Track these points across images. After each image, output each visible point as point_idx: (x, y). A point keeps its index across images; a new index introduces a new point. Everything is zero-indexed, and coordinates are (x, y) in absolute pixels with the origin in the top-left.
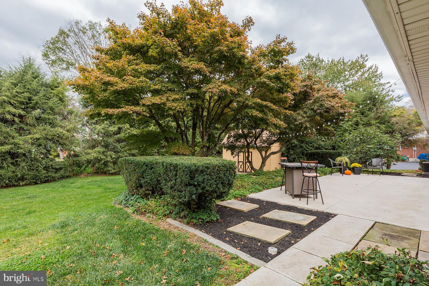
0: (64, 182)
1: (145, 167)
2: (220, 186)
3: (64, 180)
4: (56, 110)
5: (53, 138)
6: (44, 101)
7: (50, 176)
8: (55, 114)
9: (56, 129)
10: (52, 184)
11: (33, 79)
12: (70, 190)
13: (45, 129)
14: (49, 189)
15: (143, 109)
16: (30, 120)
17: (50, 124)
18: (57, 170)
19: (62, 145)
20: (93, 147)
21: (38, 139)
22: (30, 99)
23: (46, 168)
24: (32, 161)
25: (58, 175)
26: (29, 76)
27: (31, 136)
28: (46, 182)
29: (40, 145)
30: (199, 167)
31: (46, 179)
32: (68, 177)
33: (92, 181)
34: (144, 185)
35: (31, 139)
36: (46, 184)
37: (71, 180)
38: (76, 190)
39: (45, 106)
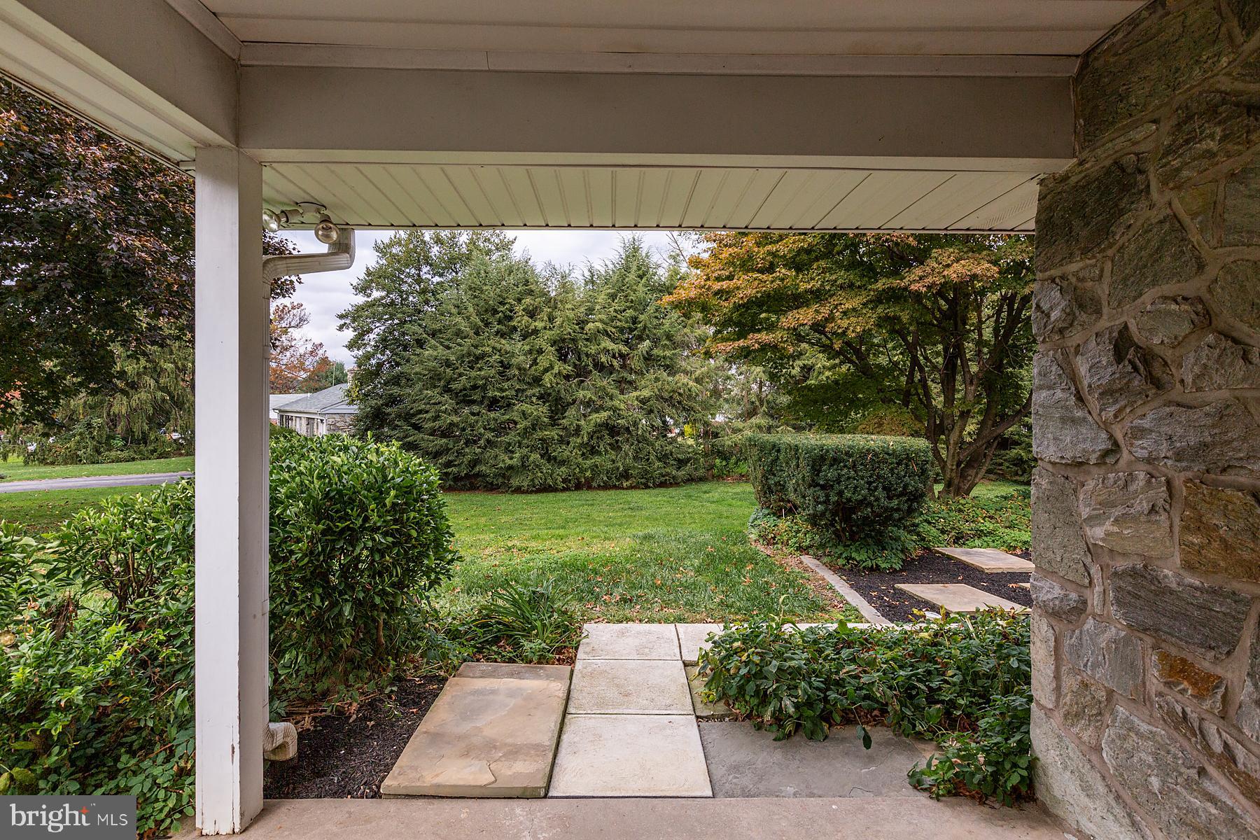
0: (692, 489)
1: (774, 454)
2: (880, 493)
3: (694, 486)
4: (678, 338)
5: (671, 397)
6: (655, 322)
7: (668, 474)
8: (675, 345)
9: (677, 377)
10: (672, 491)
11: (639, 279)
12: (697, 503)
13: (657, 379)
14: (665, 499)
15: (782, 337)
16: (635, 363)
17: (667, 367)
18: (681, 463)
19: (688, 410)
20: (752, 413)
21: (649, 399)
22: (635, 320)
23: (663, 457)
24: (639, 442)
25: (681, 473)
26: (632, 277)
27: (638, 393)
28: (663, 485)
29: (651, 411)
30: (827, 451)
31: (663, 479)
32: (702, 480)
33: (744, 492)
34: (774, 489)
35: (637, 399)
36: (662, 490)
37: (705, 487)
38: (709, 504)
39: (659, 332)
